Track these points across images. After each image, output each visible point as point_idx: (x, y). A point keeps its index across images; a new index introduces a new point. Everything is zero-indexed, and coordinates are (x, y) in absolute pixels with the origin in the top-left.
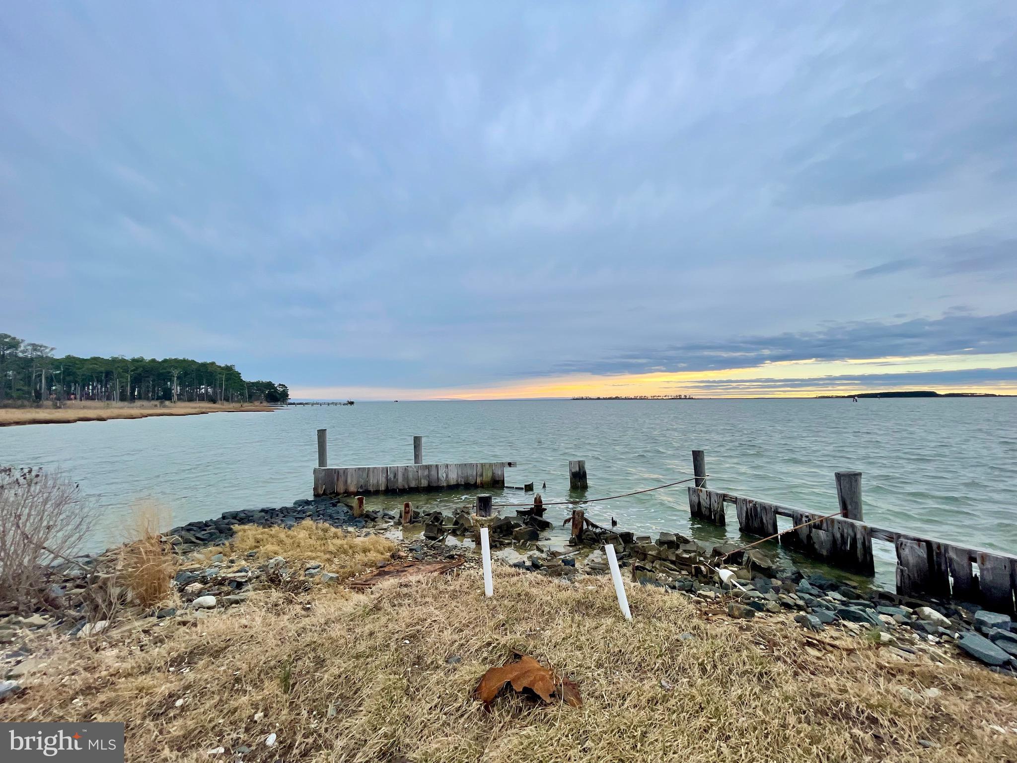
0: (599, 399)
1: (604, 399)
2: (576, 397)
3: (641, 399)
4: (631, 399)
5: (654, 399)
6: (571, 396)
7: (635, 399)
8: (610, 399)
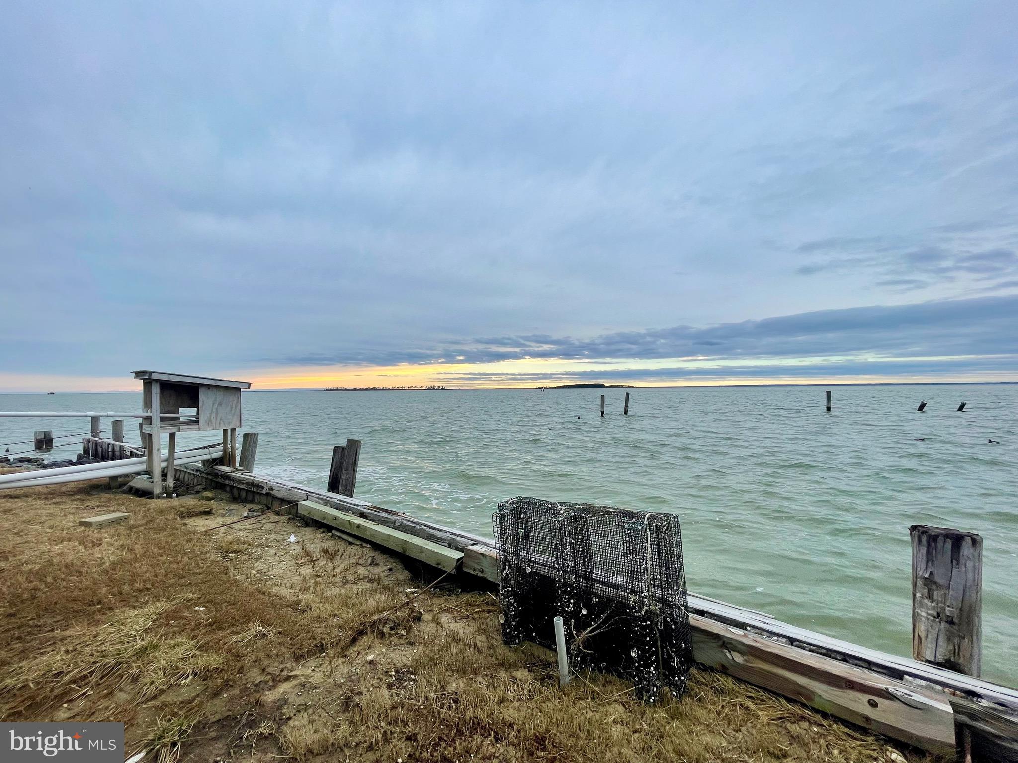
0: (355, 390)
1: (361, 390)
2: (330, 387)
3: (398, 389)
4: (389, 390)
5: (410, 389)
6: (324, 387)
7: (393, 389)
8: (367, 389)
